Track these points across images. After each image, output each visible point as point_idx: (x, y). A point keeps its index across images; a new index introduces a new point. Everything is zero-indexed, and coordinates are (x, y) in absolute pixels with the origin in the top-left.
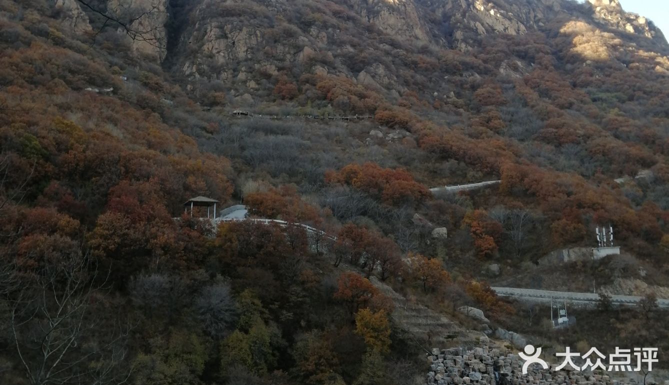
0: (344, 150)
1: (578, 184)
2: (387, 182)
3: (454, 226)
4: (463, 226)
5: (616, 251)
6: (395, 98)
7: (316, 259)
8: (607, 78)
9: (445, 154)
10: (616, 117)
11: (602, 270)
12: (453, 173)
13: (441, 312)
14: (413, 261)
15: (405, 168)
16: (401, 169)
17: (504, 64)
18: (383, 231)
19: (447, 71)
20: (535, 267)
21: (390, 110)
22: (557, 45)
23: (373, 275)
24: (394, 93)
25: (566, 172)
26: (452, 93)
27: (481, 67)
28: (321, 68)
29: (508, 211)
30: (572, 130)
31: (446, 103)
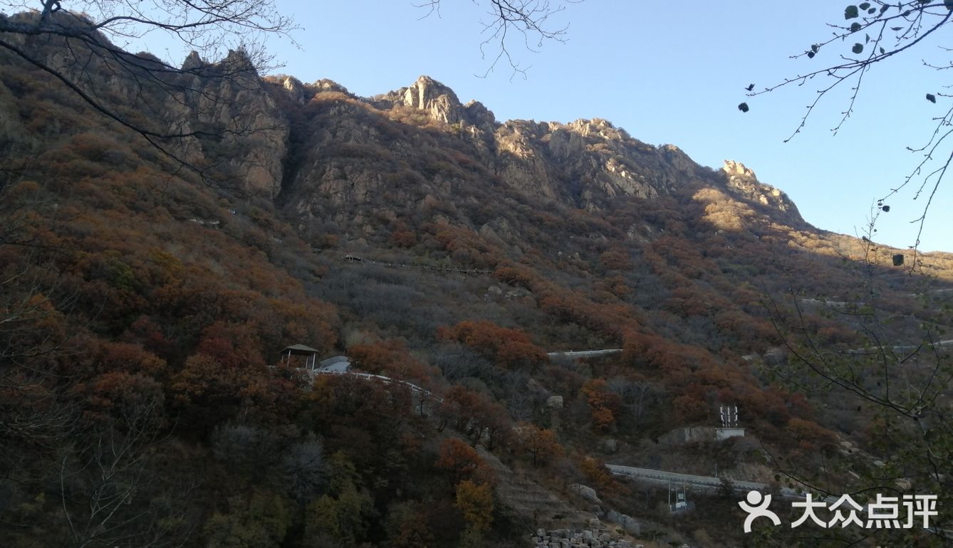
0: (459, 305)
1: (703, 359)
2: (503, 342)
3: (571, 395)
4: (580, 396)
5: (741, 433)
6: (517, 255)
7: (419, 421)
8: (739, 249)
9: (566, 317)
10: (746, 291)
11: (725, 453)
12: (573, 337)
13: (550, 489)
14: (524, 430)
15: (522, 329)
16: (519, 330)
17: (632, 228)
18: (495, 395)
19: (573, 231)
20: (654, 445)
21: (511, 267)
22: (689, 212)
23: (480, 443)
24: (517, 250)
25: (692, 345)
26: (577, 254)
27: (609, 229)
28: (442, 218)
29: (628, 383)
30: (700, 301)
31: (570, 264)
